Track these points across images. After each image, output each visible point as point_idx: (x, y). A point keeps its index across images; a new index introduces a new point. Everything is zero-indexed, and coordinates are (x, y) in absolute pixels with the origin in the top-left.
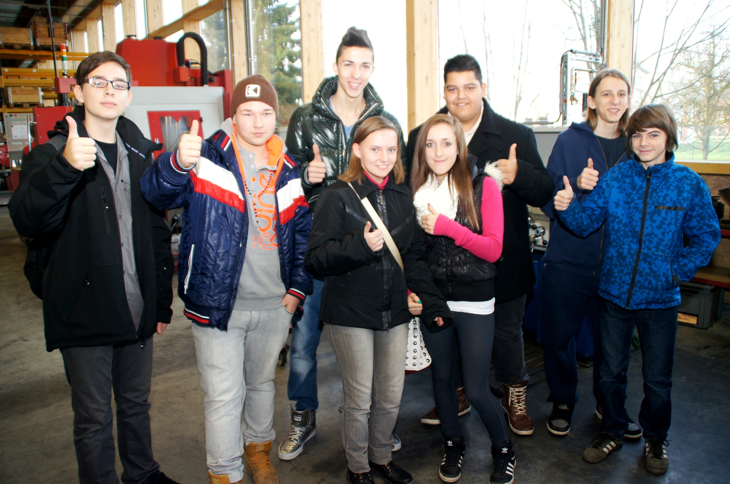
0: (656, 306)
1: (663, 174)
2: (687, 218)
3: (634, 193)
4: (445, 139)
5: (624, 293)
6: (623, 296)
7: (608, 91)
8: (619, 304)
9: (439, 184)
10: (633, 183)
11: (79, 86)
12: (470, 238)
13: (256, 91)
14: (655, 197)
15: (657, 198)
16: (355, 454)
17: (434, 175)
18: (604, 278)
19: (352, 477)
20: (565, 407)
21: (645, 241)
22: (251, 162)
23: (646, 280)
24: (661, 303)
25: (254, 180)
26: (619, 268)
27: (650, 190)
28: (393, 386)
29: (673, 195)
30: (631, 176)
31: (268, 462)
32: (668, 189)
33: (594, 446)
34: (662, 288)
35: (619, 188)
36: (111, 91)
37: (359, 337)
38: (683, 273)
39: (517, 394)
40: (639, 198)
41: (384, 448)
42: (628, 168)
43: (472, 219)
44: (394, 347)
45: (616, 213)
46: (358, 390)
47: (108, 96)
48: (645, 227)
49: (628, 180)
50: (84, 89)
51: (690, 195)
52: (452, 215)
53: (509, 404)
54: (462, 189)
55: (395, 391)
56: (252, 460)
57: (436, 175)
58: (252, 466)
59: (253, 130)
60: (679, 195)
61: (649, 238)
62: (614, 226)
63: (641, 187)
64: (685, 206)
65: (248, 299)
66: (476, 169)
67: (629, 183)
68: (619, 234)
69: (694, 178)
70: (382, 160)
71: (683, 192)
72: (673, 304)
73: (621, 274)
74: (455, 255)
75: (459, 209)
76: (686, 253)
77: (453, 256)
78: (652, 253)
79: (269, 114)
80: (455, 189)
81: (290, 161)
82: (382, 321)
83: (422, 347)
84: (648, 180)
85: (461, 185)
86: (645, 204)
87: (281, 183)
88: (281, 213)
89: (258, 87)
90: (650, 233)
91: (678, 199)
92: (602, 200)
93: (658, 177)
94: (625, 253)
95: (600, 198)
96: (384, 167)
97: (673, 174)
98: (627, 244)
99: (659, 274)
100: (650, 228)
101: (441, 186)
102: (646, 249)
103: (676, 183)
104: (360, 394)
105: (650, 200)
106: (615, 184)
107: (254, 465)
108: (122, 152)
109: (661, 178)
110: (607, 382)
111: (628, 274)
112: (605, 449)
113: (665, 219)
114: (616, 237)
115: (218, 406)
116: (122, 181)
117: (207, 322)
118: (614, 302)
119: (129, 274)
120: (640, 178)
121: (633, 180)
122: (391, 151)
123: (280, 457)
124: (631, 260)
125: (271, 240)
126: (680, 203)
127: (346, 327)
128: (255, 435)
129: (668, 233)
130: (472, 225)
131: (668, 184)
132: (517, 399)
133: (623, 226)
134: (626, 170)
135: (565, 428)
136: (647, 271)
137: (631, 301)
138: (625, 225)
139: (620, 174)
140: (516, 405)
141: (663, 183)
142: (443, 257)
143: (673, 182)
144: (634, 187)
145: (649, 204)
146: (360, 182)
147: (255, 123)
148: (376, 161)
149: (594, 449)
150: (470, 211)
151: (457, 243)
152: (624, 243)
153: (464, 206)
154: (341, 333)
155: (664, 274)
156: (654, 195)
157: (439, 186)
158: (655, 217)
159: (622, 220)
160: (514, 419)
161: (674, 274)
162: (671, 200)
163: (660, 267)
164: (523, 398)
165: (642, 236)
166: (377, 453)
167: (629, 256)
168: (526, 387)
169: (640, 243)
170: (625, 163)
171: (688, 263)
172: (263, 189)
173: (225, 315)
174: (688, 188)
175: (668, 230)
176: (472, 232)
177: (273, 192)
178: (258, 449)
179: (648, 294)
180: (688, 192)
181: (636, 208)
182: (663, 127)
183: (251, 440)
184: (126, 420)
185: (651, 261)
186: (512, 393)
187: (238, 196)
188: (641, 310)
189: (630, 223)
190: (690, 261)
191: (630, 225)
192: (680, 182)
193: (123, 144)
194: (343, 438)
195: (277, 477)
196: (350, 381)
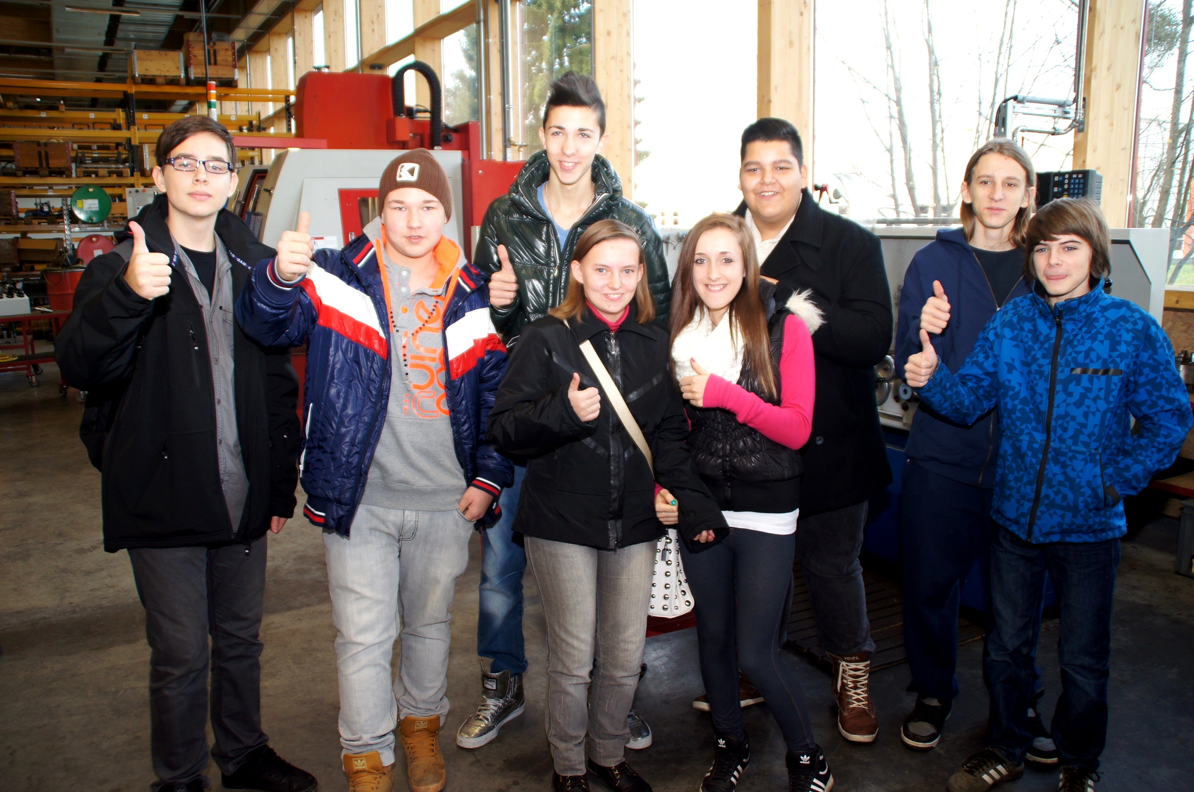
0: (1079, 537)
1: (1084, 314)
2: (1129, 387)
3: (1036, 347)
4: (724, 253)
5: (1024, 515)
6: (1023, 520)
7: (988, 177)
8: (1017, 533)
9: (714, 324)
10: (1035, 331)
11: (159, 168)
12: (759, 410)
13: (412, 172)
14: (1070, 354)
15: (1074, 355)
16: (562, 746)
17: (706, 310)
18: (997, 489)
19: (558, 782)
20: (934, 702)
21: (1055, 427)
22: (403, 282)
23: (1057, 493)
24: (1086, 533)
25: (405, 311)
26: (1016, 474)
27: (1062, 342)
28: (625, 641)
29: (1102, 349)
30: (1032, 320)
31: (432, 747)
32: (1093, 339)
33: (967, 769)
34: (1086, 507)
35: (1013, 339)
36: (203, 176)
37: (571, 559)
38: (1124, 482)
39: (852, 673)
40: (1044, 356)
41: (612, 741)
42: (1029, 305)
43: (766, 381)
44: (629, 579)
45: (1009, 381)
46: (568, 644)
47: (198, 183)
48: (1055, 405)
49: (1027, 326)
50: (166, 172)
51: (1131, 349)
52: (731, 373)
53: (839, 688)
54: (750, 333)
55: (628, 650)
56: (409, 742)
57: (709, 309)
58: (408, 752)
59: (407, 232)
60: (1113, 348)
61: (1063, 423)
62: (1006, 404)
63: (1048, 337)
64: (1122, 367)
65: (399, 491)
66: (773, 304)
67: (1029, 331)
68: (1014, 417)
69: (1139, 319)
70: (610, 286)
71: (1119, 343)
72: (1110, 535)
73: (1019, 484)
74: (736, 439)
75: (744, 366)
76: (1130, 448)
77: (734, 440)
78: (1066, 448)
79: (433, 208)
80: (740, 335)
81: (468, 280)
82: (608, 537)
83: (679, 581)
84: (1059, 325)
85: (749, 328)
86: (1054, 365)
87: (453, 315)
88: (452, 361)
89: (417, 167)
90: (1063, 413)
91: (1110, 356)
92: (991, 361)
93: (1074, 320)
94: (1024, 446)
95: (987, 357)
96: (616, 296)
97: (1102, 313)
98: (1027, 434)
99: (1080, 482)
100: (1063, 405)
101: (717, 329)
102: (1057, 440)
103: (1107, 329)
104: (571, 650)
105: (1062, 358)
106: (1007, 332)
107: (410, 749)
108: (222, 265)
109: (1080, 321)
110: (996, 661)
111: (1030, 483)
112: (985, 777)
113: (1089, 390)
114: (1009, 421)
115: (355, 652)
116: (221, 308)
117: (322, 521)
118: (1010, 529)
119: (228, 445)
120: (1046, 323)
121: (1035, 326)
122: (628, 272)
123: (458, 743)
124: (1034, 460)
125: (438, 403)
126: (1113, 362)
127: (550, 542)
128: (414, 704)
129: (1094, 414)
130: (766, 390)
131: (1094, 331)
132: (853, 682)
133: (1020, 403)
134: (1025, 308)
135: (929, 736)
136: (1061, 478)
137: (1036, 529)
138: (1024, 401)
139: (1016, 316)
140: (850, 691)
141: (1084, 329)
142: (719, 440)
143: (1103, 328)
144: (1036, 337)
145: (1062, 366)
146: (579, 318)
147: (409, 222)
148: (604, 286)
149: (967, 774)
150: (763, 367)
151: (741, 419)
152: (1022, 431)
153: (755, 361)
154: (544, 551)
155: (1088, 483)
156: (1069, 350)
157: (713, 329)
158: (1072, 387)
159: (1019, 392)
160: (846, 714)
161: (1108, 484)
162: (1099, 357)
163: (1081, 471)
164: (864, 680)
165: (1051, 419)
166: (600, 748)
167: (1030, 453)
168: (868, 662)
169: (1048, 430)
170: (1026, 298)
171: (1133, 464)
172: (421, 325)
173: (348, 511)
174: (1127, 337)
175: (1093, 409)
176: (762, 401)
177: (439, 329)
178: (418, 726)
179: (1063, 516)
180: (1128, 344)
181: (1041, 373)
182: (1086, 235)
183: (409, 711)
184: (223, 665)
185: (1065, 461)
186: (844, 671)
187: (378, 333)
188: (1052, 544)
189: (1032, 397)
190: (1137, 461)
191: (1032, 401)
192: (1115, 327)
193: (225, 253)
194: (547, 720)
195: (444, 771)
196: (557, 628)
